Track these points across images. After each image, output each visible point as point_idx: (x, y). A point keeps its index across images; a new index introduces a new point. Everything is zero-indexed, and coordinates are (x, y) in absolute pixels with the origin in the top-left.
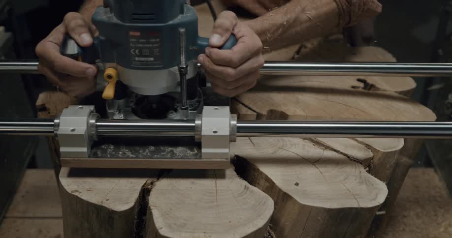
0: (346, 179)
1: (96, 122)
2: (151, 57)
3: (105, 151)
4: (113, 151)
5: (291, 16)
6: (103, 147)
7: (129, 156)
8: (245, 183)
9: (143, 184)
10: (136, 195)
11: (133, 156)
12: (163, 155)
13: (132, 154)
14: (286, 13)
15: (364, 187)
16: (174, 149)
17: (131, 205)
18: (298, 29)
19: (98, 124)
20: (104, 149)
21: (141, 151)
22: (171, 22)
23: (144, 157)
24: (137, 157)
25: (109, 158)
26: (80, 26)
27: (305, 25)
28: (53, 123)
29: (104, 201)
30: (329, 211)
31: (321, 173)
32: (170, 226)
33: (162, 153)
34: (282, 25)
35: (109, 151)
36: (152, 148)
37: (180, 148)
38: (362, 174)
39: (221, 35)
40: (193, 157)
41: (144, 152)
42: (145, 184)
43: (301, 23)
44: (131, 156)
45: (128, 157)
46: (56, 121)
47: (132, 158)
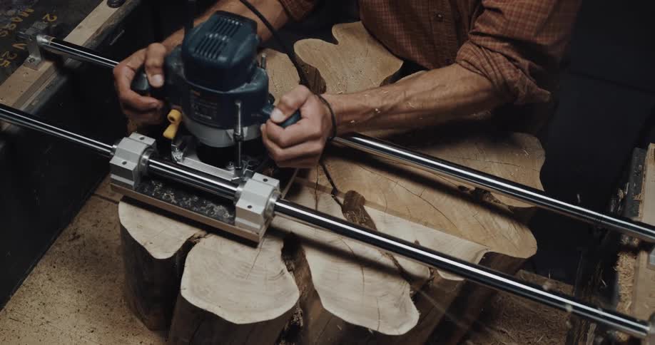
0: (383, 295)
1: (150, 158)
2: (210, 116)
3: (152, 188)
4: (160, 190)
5: (389, 103)
6: (153, 182)
7: (171, 200)
8: (284, 267)
9: (189, 236)
10: (178, 246)
11: (175, 202)
12: (202, 210)
13: (175, 199)
14: (384, 98)
15: (396, 311)
16: (215, 206)
17: (170, 255)
18: (395, 117)
19: (151, 160)
20: (153, 185)
21: (184, 199)
22: (232, 91)
23: (184, 206)
24: (178, 204)
25: (152, 196)
26: (156, 67)
27: (403, 116)
28: (110, 147)
29: (148, 243)
30: (347, 324)
31: (364, 281)
32: (192, 290)
33: (202, 208)
34: (373, 110)
35: (157, 188)
36: (196, 198)
37: (221, 206)
38: (404, 296)
39: (284, 112)
40: (228, 221)
41: (186, 200)
42: (192, 237)
43: (399, 113)
44: (173, 201)
45: (169, 202)
46: (114, 146)
47: (173, 203)
